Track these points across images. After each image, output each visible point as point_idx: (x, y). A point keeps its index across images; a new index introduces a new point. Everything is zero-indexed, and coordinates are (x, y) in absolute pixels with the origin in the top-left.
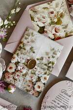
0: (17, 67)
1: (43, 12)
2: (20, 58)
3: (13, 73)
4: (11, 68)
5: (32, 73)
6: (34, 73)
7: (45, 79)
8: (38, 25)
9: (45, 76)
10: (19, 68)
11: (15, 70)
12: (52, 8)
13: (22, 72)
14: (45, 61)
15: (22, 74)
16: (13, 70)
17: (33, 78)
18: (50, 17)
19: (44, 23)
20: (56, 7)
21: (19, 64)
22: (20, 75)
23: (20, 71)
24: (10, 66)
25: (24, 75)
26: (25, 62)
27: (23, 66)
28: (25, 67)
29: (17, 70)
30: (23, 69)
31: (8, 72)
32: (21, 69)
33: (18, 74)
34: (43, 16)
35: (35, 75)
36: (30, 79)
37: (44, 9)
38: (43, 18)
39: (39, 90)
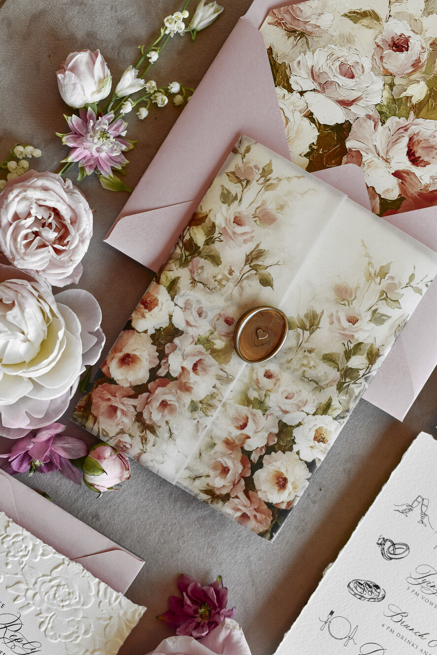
0: (162, 355)
1: (348, 40)
2: (186, 307)
3: (138, 390)
4: (127, 360)
5: (247, 402)
6: (260, 404)
8: (310, 116)
9: (325, 422)
10: (175, 364)
11: (153, 372)
13: (187, 388)
14: (327, 339)
16: (139, 375)
17: (247, 431)
18: (387, 73)
19: (345, 104)
21: (177, 341)
22: (177, 404)
23: (176, 379)
24: (126, 351)
25: (200, 405)
26: (212, 333)
27: (200, 353)
28: (209, 360)
29: (162, 372)
30: (197, 374)
31: (112, 381)
32: (183, 368)
33: (168, 398)
34: (342, 60)
35: (265, 411)
36: (230, 432)
37: (356, 22)
38: (341, 73)
39: (277, 498)
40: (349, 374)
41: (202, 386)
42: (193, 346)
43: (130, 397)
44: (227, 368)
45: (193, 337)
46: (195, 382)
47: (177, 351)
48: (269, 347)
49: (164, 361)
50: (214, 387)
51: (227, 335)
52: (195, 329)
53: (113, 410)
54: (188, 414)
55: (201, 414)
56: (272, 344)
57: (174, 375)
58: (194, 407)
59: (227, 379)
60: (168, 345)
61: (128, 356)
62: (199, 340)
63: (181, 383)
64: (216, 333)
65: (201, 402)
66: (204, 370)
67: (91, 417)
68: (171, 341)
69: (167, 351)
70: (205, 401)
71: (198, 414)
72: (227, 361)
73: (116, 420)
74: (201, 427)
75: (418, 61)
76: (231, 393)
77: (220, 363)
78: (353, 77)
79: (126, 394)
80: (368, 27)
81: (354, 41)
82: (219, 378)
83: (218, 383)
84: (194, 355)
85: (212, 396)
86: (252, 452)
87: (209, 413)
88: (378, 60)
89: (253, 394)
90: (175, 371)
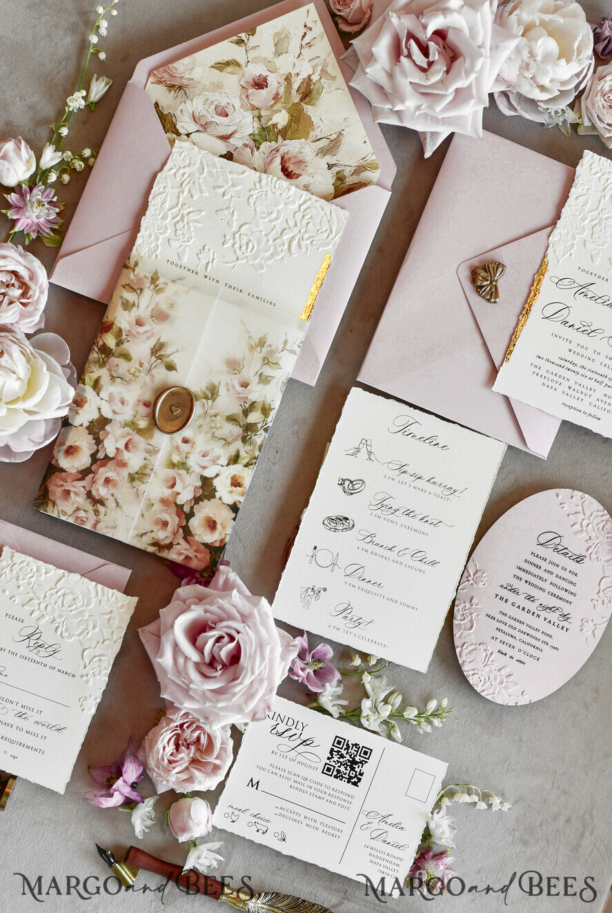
0: (99, 442)
1: (218, 86)
2: (111, 400)
3: (84, 473)
4: (71, 451)
5: (173, 465)
6: (183, 465)
7: (236, 483)
9: (237, 469)
10: (110, 447)
11: (94, 456)
12: (257, 60)
13: (123, 464)
14: (227, 403)
15: (125, 473)
16: (83, 460)
17: (176, 488)
19: (225, 138)
20: (278, 54)
21: (108, 428)
22: (117, 478)
23: (113, 458)
24: (68, 443)
25: (136, 476)
26: (135, 417)
27: (128, 434)
28: (137, 438)
29: (101, 455)
30: (129, 451)
31: (63, 471)
32: (117, 449)
33: (110, 474)
34: (216, 103)
35: (188, 470)
36: (164, 493)
37: (221, 71)
38: (217, 114)
39: (211, 538)
40: (249, 428)
41: (134, 461)
42: (122, 429)
43: (78, 480)
44: (152, 442)
45: (120, 422)
46: (129, 458)
47: (110, 436)
48: (183, 419)
49: (100, 446)
50: (145, 459)
51: (147, 416)
52: (121, 416)
53: (67, 493)
54: (128, 485)
55: (139, 482)
56: (185, 416)
57: (111, 456)
58: (132, 478)
59: (153, 451)
60: (102, 432)
61: (70, 447)
62: (125, 424)
63: (118, 461)
64: (138, 416)
65: (136, 473)
66: (135, 447)
67: (50, 502)
68: (104, 429)
69: (101, 438)
70: (140, 472)
71: (136, 483)
72: (151, 437)
73: (71, 501)
74: (140, 493)
75: (277, 94)
76: (159, 461)
77: (146, 439)
78: (227, 115)
79: (75, 478)
80: (232, 73)
81: (223, 86)
82: (148, 451)
83: (147, 456)
84: (124, 437)
85: (145, 467)
86: (183, 505)
87: (145, 481)
88: (245, 99)
89: (176, 459)
90: (111, 452)
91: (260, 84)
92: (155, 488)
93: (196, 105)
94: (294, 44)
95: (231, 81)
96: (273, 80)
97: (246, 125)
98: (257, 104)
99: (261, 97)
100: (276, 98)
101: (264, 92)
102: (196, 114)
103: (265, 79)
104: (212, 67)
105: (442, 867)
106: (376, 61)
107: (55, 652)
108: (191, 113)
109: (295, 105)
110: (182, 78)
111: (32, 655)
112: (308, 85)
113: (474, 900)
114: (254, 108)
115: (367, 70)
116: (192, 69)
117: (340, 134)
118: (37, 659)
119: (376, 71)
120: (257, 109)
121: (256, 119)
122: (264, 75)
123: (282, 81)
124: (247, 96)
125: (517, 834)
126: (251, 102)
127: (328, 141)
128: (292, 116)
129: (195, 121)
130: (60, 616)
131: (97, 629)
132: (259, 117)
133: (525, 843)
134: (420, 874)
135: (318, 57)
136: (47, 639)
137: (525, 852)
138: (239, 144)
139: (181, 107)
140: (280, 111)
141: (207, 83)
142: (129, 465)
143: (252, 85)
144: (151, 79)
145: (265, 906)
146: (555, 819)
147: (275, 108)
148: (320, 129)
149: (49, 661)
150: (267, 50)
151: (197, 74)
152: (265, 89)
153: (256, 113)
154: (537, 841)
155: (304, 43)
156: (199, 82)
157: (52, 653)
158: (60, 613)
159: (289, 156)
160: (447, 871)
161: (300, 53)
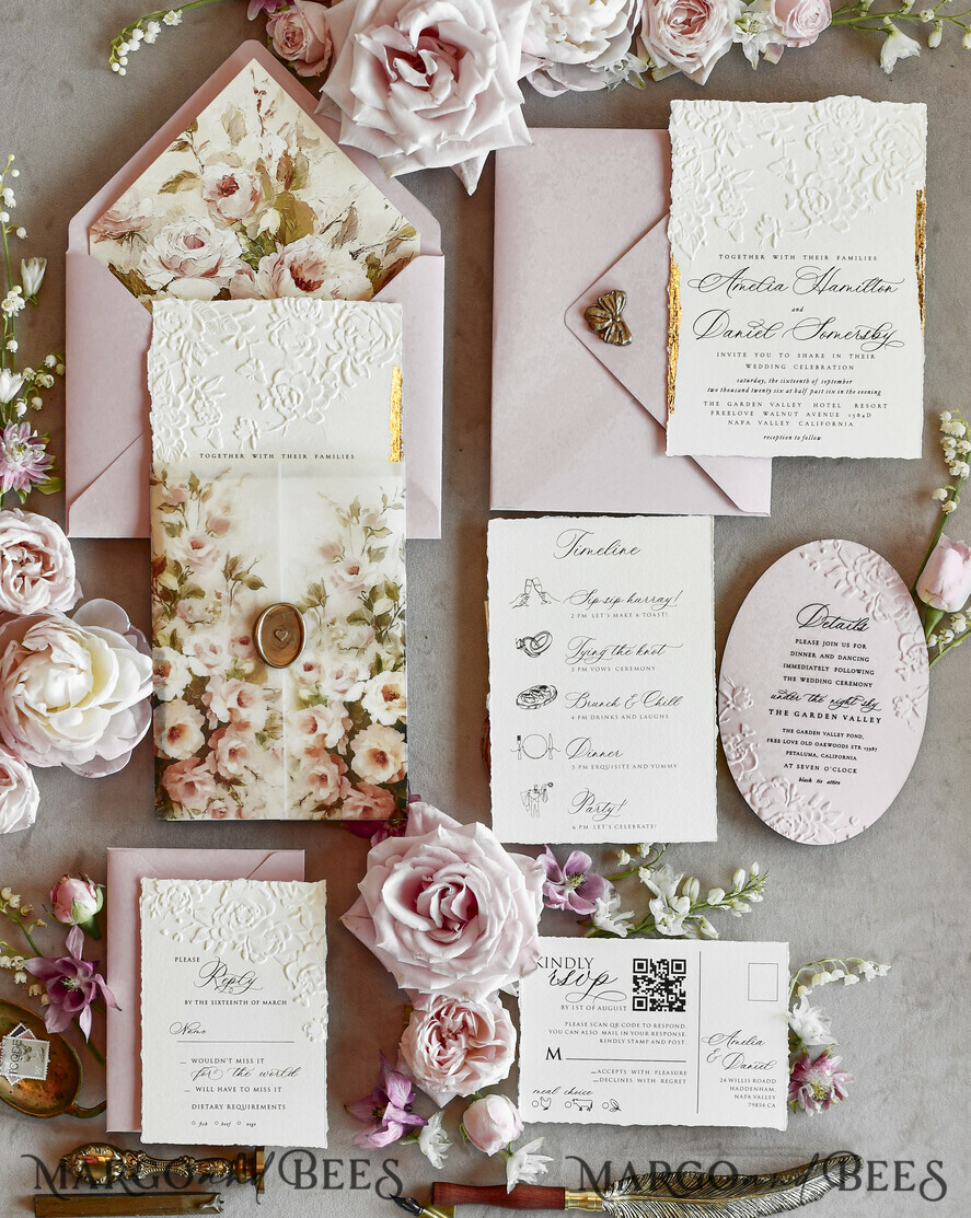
0: (204, 709)
1: (177, 213)
2: (198, 652)
3: (202, 754)
4: (175, 733)
5: (305, 704)
7: (390, 696)
9: (385, 678)
10: (220, 710)
11: (205, 730)
12: (212, 160)
13: (244, 726)
14: (341, 602)
15: (250, 735)
16: (194, 739)
17: (320, 729)
19: (211, 274)
20: (236, 141)
21: (208, 688)
22: (244, 745)
23: (229, 723)
24: (168, 726)
25: (265, 733)
26: (236, 662)
27: (236, 686)
28: (248, 687)
29: (213, 725)
30: (245, 707)
31: (174, 761)
32: (229, 710)
33: (234, 744)
34: (183, 234)
35: (325, 702)
36: (306, 741)
37: (174, 192)
38: (190, 248)
39: (385, 775)
40: (381, 622)
41: (256, 715)
42: (226, 684)
43: (198, 765)
44: (269, 685)
45: (221, 676)
46: (248, 715)
47: (214, 698)
48: (295, 643)
49: (208, 714)
50: (268, 709)
51: (250, 655)
52: (217, 668)
53: (191, 785)
54: (260, 749)
55: (272, 740)
56: (296, 637)
57: (225, 720)
58: (261, 738)
59: (274, 696)
60: (203, 696)
61: (173, 729)
62: (228, 675)
63: (236, 724)
64: (239, 660)
65: (264, 730)
66: (250, 699)
67: (174, 805)
68: (204, 692)
69: (205, 703)
70: (268, 727)
71: (269, 742)
72: (265, 679)
73: (199, 794)
74: (279, 753)
75: (254, 192)
76: (285, 704)
77: (260, 684)
78: (203, 244)
79: (193, 764)
80: (189, 189)
81: (183, 210)
82: (267, 698)
83: (270, 704)
84: (232, 692)
85: (271, 718)
86: (336, 747)
87: (278, 735)
88: (216, 214)
89: (305, 694)
90: (224, 717)
91: (228, 188)
92: (294, 740)
93: (160, 247)
94: (251, 122)
95: (191, 199)
96: (243, 177)
97: (232, 246)
98: (234, 215)
99: (236, 204)
100: (255, 197)
101: (236, 196)
102: (164, 259)
103: (232, 180)
104: (161, 191)
105: (828, 1073)
106: (361, 102)
107: (251, 982)
108: (157, 259)
109: (280, 197)
110: (129, 221)
111: (226, 997)
112: (289, 164)
113: (886, 1099)
114: (232, 221)
115: (355, 119)
116: (137, 205)
117: (352, 209)
118: (234, 998)
119: (367, 114)
120: (237, 220)
121: (239, 234)
122: (229, 174)
123: (254, 172)
124: (218, 210)
125: (911, 999)
126: (225, 215)
127: (339, 225)
128: (282, 211)
129: (167, 268)
130: (240, 937)
131: (291, 936)
132: (243, 230)
133: (925, 1006)
134: (804, 1091)
135: (287, 124)
136: (236, 969)
137: (929, 1018)
138: (231, 273)
139: (143, 257)
140: (266, 211)
141: (162, 214)
142: (251, 725)
143: (219, 194)
144: (93, 238)
145: (625, 1198)
146: (952, 963)
147: (258, 210)
148: (324, 214)
149: (250, 995)
150: (221, 143)
151: (146, 208)
152: (237, 191)
153: (237, 226)
154: (940, 998)
155: (262, 114)
156: (152, 218)
157: (248, 985)
158: (239, 933)
159: (299, 263)
160: (836, 1076)
161: (263, 128)
